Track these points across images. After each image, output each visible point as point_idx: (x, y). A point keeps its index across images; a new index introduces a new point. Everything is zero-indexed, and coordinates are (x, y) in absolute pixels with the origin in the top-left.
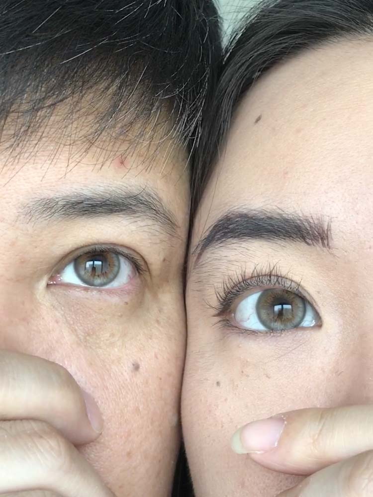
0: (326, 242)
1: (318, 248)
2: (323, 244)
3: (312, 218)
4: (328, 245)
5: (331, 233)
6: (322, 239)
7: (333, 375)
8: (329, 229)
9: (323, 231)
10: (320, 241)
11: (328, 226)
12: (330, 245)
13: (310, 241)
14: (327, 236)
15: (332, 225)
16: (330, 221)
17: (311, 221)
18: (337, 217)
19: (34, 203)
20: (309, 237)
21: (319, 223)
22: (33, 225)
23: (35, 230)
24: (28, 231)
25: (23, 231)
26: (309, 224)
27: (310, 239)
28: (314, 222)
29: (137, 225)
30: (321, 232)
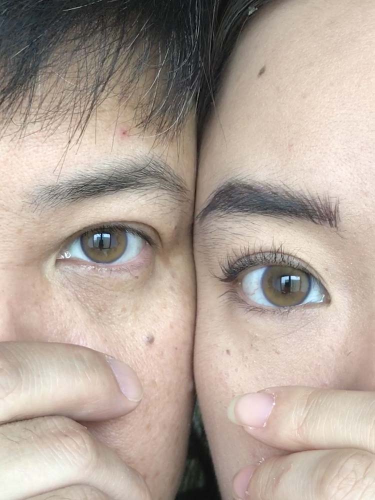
0: (333, 222)
1: (325, 227)
2: (331, 224)
3: (319, 199)
4: (336, 226)
5: (338, 215)
6: (330, 220)
8: (337, 210)
9: (331, 212)
10: (328, 222)
11: (335, 207)
12: (338, 226)
13: (317, 221)
14: (335, 218)
16: (338, 202)
17: (318, 201)
18: (345, 199)
19: (39, 191)
20: (316, 217)
21: (326, 203)
22: (39, 213)
23: (42, 218)
24: (34, 219)
25: (29, 219)
26: (316, 204)
27: (317, 219)
28: (321, 203)
29: (147, 198)
30: (328, 213)
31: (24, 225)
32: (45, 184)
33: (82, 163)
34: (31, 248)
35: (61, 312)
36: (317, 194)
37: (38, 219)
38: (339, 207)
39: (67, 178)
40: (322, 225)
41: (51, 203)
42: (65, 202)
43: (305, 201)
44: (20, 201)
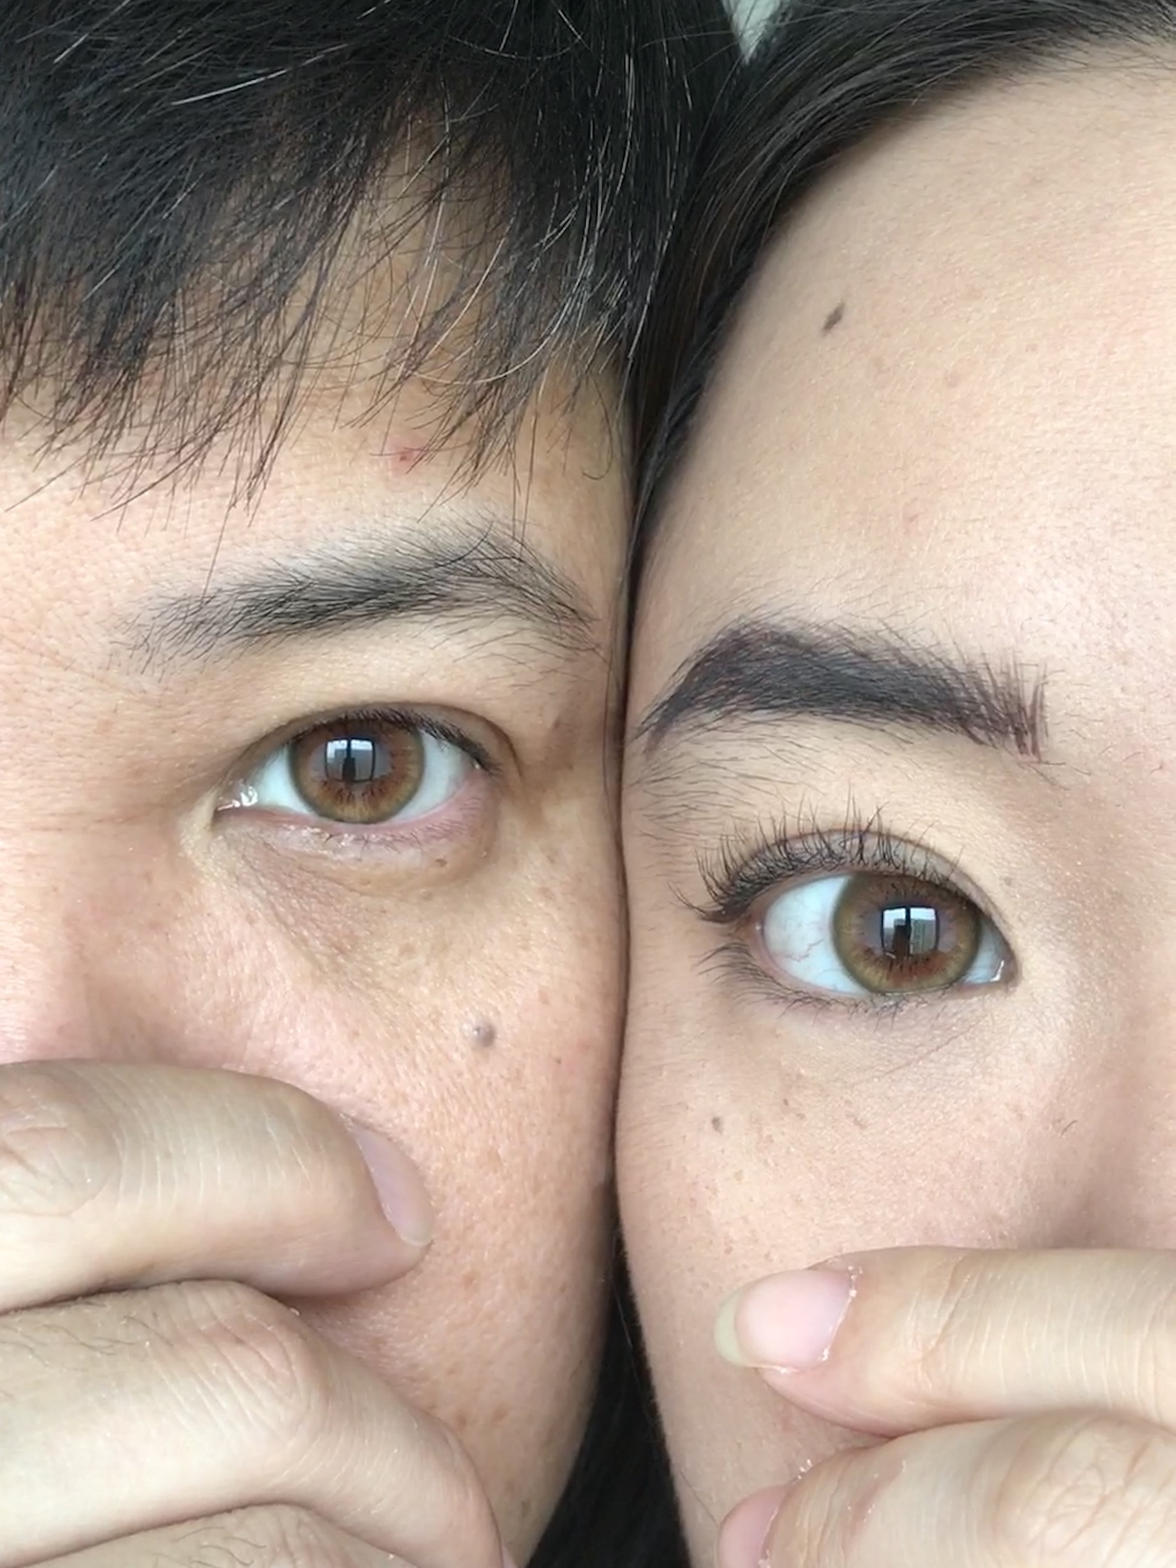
0: (1028, 740)
1: (1004, 754)
2: (1021, 744)
3: (988, 668)
4: (1035, 749)
5: (1043, 718)
6: (1018, 732)
7: (1047, 1128)
8: (1038, 703)
9: (1021, 708)
10: (1013, 737)
11: (1035, 694)
12: (1041, 749)
13: (981, 734)
14: (1033, 727)
15: (1048, 693)
16: (1043, 681)
17: (985, 677)
18: (1062, 671)
19: (157, 613)
20: (979, 721)
21: (1008, 684)
22: (157, 675)
23: (166, 689)
24: (145, 692)
25: (130, 691)
26: (979, 685)
27: (980, 727)
28: (994, 681)
29: (469, 640)
30: (1014, 710)
31: (115, 711)
32: (173, 594)
33: (279, 537)
34: (138, 773)
35: (229, 952)
36: (983, 654)
37: (154, 691)
38: (1046, 694)
39: (235, 577)
40: (994, 746)
41: (190, 646)
42: (231, 645)
43: (946, 676)
44: (104, 640)
